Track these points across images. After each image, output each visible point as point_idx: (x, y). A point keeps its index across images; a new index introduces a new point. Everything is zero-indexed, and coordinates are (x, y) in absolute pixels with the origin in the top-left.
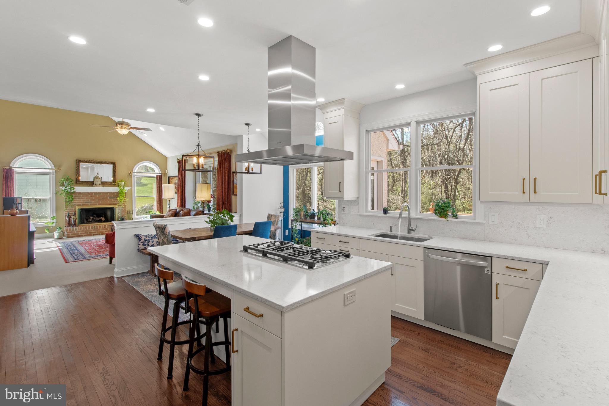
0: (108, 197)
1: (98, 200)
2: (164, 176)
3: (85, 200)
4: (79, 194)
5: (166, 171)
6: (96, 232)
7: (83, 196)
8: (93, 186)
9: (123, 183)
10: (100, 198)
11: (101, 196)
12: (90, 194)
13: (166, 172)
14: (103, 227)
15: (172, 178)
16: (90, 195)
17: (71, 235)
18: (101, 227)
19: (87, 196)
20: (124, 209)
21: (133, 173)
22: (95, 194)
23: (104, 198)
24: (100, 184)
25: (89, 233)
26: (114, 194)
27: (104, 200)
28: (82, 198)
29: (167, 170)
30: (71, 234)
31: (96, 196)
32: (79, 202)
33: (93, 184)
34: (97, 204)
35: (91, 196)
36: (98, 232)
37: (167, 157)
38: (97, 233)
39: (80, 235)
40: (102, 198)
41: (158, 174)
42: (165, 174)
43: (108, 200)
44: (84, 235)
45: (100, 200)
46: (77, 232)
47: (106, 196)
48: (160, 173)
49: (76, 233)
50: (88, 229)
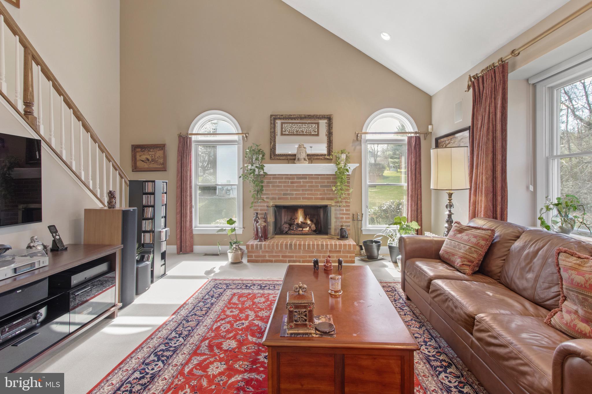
0: (319, 185)
1: (303, 190)
2: (425, 139)
3: (282, 190)
4: (274, 178)
5: (430, 127)
6: (292, 257)
7: (280, 182)
8: (294, 163)
9: (344, 156)
10: (305, 186)
11: (307, 182)
12: (289, 179)
13: (430, 130)
14: (304, 248)
15: (442, 140)
16: (290, 181)
17: (254, 258)
18: (302, 248)
19: (285, 182)
20: (347, 210)
21: (363, 136)
22: (298, 178)
23: (311, 186)
24: (305, 159)
25: (283, 256)
26: (329, 178)
27: (311, 190)
28: (278, 186)
29: (431, 124)
30: (253, 255)
31: (300, 182)
32: (272, 194)
33: (295, 159)
34: (300, 198)
35: (292, 183)
36: (296, 257)
37: (431, 94)
38: (294, 259)
39: (267, 258)
40: (309, 186)
41: (413, 135)
42: (427, 134)
43: (318, 190)
44: (273, 259)
45: (306, 190)
46: (263, 252)
47: (316, 182)
48: (416, 133)
49: (261, 254)
50: (279, 248)
